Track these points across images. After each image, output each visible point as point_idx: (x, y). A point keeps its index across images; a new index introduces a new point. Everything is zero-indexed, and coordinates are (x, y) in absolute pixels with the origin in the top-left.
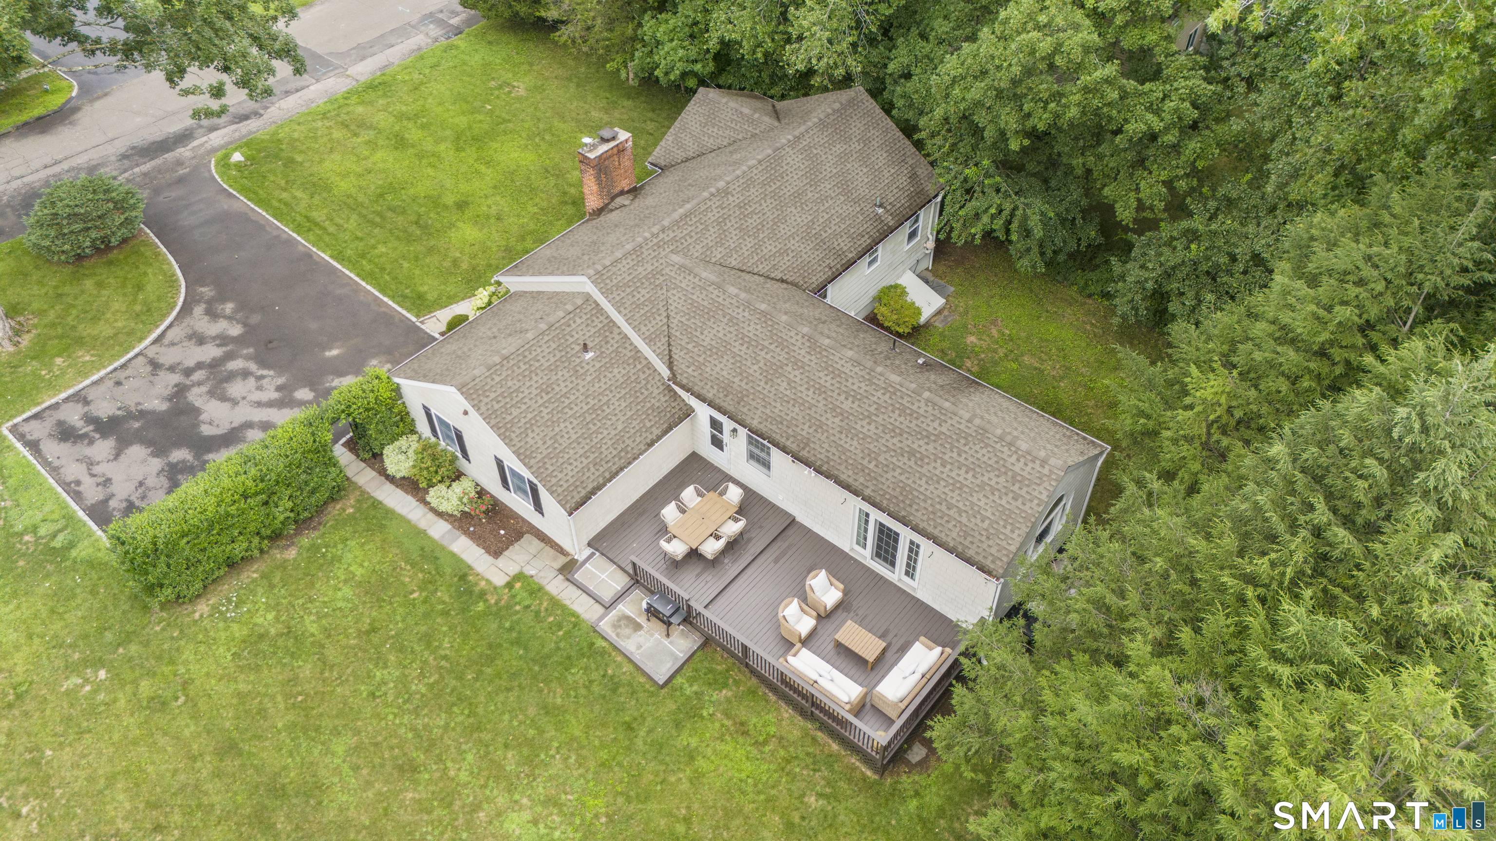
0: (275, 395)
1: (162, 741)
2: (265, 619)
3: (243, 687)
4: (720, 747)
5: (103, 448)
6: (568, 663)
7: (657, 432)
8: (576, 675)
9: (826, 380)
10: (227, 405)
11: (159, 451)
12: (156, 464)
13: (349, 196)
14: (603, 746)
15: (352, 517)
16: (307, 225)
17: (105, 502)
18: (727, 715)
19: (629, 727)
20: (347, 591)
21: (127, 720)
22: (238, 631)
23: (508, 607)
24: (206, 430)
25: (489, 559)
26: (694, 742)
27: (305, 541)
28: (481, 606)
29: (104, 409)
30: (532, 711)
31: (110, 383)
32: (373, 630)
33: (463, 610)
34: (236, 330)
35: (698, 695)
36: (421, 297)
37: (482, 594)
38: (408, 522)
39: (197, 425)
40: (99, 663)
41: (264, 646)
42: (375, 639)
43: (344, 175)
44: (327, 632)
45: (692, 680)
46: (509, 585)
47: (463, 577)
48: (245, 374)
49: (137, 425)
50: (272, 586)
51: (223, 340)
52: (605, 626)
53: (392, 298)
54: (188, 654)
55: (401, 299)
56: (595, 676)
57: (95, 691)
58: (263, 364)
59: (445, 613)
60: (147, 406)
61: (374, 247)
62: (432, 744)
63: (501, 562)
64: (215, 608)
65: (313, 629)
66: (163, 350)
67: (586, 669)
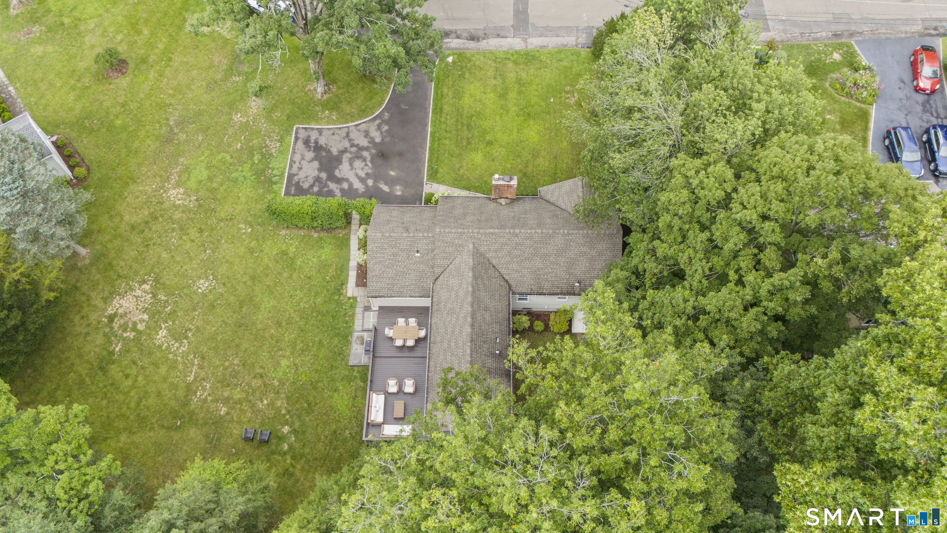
0: (363, 175)
1: (244, 262)
2: (292, 249)
3: (270, 265)
4: (345, 396)
5: (310, 155)
6: (337, 335)
7: (417, 294)
8: (336, 341)
9: (457, 331)
10: (349, 167)
11: (320, 170)
12: (316, 173)
13: (463, 108)
14: (322, 366)
15: (339, 238)
16: (438, 111)
17: (295, 175)
18: (356, 391)
19: (332, 367)
20: (315, 260)
21: (242, 249)
22: (284, 248)
23: (342, 304)
24: (337, 173)
25: (354, 284)
26: (341, 388)
27: (322, 234)
28: (337, 297)
29: (322, 141)
30: (317, 339)
31: (332, 132)
32: (309, 278)
33: (332, 294)
34: (378, 140)
35: (356, 377)
36: (437, 172)
37: (342, 294)
38: (349, 253)
39: (336, 168)
40: (251, 226)
41: (285, 257)
42: (307, 281)
43: (471, 96)
44: (300, 267)
45: (358, 372)
46: (349, 298)
47: (342, 284)
48: (364, 160)
49: (324, 154)
50: (302, 241)
51: (372, 141)
52: (356, 334)
53: (429, 166)
54: (269, 243)
55: (430, 167)
56: (340, 346)
57: (244, 233)
58: (372, 161)
59: (328, 291)
60: (332, 149)
61: (446, 139)
62: (290, 323)
63: (356, 289)
64: (286, 234)
65: (298, 263)
66: (355, 130)
67: (339, 341)
